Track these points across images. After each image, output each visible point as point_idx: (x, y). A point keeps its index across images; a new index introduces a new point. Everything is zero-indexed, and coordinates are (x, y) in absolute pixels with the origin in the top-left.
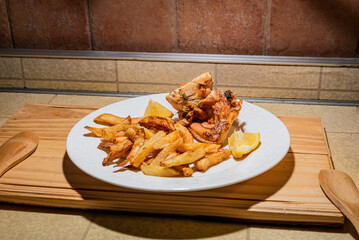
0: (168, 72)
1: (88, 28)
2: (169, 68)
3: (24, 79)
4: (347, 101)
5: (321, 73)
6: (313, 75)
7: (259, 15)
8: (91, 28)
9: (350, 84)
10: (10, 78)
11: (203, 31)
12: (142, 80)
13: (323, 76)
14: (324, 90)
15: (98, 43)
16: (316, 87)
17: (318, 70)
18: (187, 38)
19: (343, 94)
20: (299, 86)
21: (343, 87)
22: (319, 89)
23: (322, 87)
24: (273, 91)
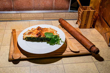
0: (33, 15)
1: (12, 6)
5: (66, 14)
6: (64, 15)
7: (52, 2)
8: (13, 5)
9: (72, 16)
11: (40, 5)
15: (15, 9)
16: (65, 17)
18: (36, 7)
19: (70, 18)
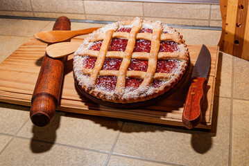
0: (114, 8)
3: (33, 12)
5: (210, 9)
6: (205, 11)
10: (26, 11)
13: (212, 11)
14: (213, 20)
16: (208, 18)
17: (208, 6)
20: (196, 18)
22: (209, 20)
23: (211, 18)
24: (179, 20)
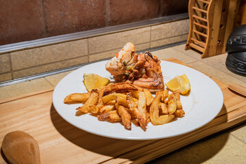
0: (53, 53)
2: (54, 49)
4: (165, 46)
5: (151, 30)
6: (146, 33)
9: (166, 34)
11: (65, 16)
12: (33, 64)
13: (152, 32)
14: (153, 41)
17: (149, 28)
18: (53, 23)
19: (162, 41)
21: (163, 37)
22: (150, 41)
23: (152, 39)
